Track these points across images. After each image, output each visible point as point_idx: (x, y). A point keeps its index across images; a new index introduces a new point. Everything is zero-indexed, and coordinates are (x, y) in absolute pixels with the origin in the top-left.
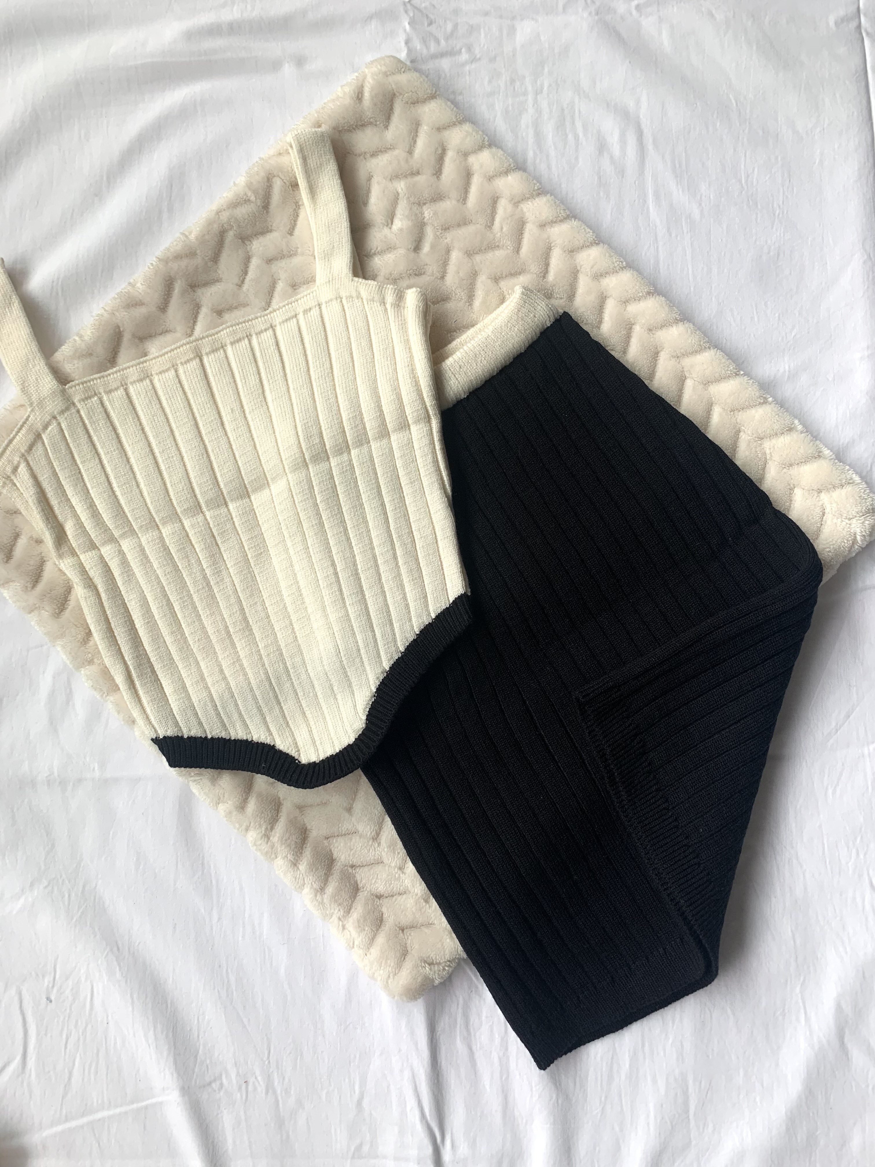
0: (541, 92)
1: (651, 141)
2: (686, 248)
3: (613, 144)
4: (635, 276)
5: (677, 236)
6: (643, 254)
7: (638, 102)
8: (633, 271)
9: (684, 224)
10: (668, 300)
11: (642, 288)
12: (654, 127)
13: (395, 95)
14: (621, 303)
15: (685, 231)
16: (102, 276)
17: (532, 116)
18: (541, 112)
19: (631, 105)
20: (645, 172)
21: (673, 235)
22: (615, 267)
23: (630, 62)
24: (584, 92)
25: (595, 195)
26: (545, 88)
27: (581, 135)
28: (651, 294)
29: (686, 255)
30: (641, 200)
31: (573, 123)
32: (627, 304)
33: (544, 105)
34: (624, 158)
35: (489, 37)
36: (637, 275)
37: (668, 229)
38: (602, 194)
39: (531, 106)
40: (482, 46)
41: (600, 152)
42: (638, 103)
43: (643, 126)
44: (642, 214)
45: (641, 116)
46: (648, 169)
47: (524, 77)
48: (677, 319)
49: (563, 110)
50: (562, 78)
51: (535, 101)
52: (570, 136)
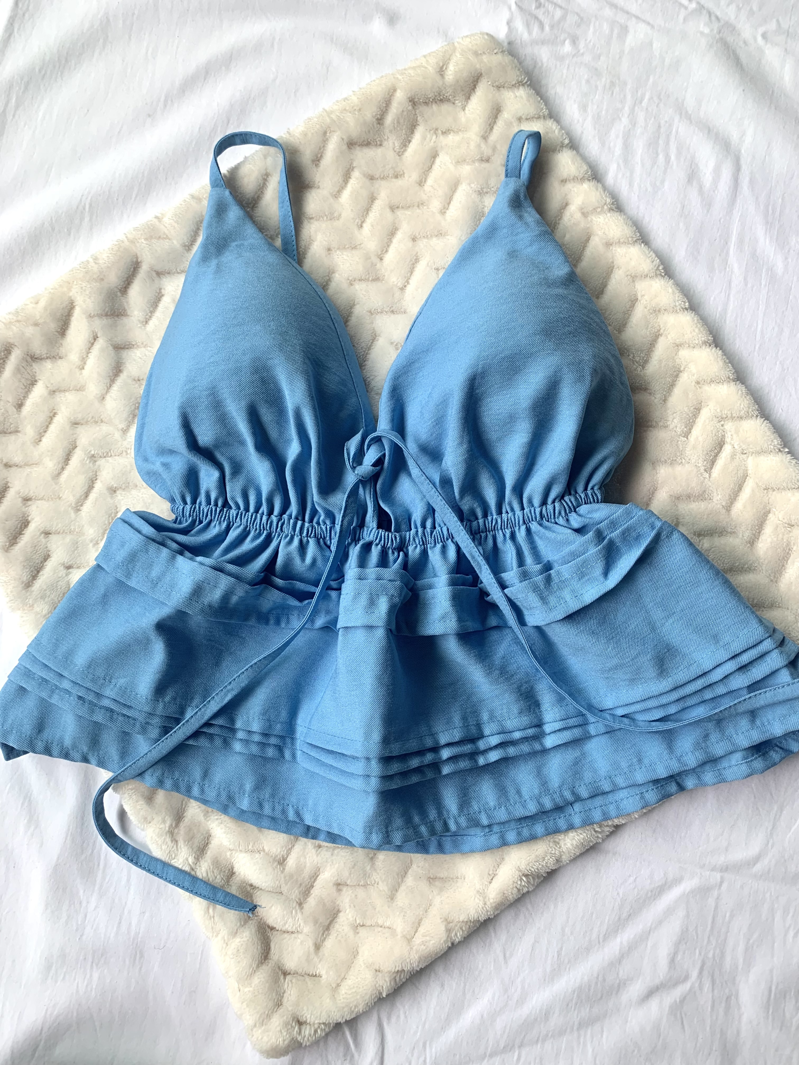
0: (641, 102)
1: (747, 179)
2: (761, 302)
3: (705, 174)
4: (696, 321)
5: (753, 287)
6: (712, 299)
7: (743, 134)
8: (695, 315)
9: (763, 275)
10: (725, 355)
11: (700, 336)
12: (754, 165)
13: (481, 74)
14: (674, 345)
15: (763, 283)
16: (135, 200)
17: (625, 126)
18: (635, 124)
19: (735, 136)
20: (734, 211)
21: (749, 285)
22: (676, 306)
23: (744, 90)
24: (687, 112)
25: (674, 225)
26: (646, 100)
27: (673, 158)
28: (708, 345)
29: (758, 310)
30: (722, 241)
31: (667, 143)
32: (680, 348)
33: (641, 116)
34: (714, 191)
35: (598, 33)
36: (698, 320)
37: (745, 279)
38: (681, 225)
39: (626, 115)
40: (588, 41)
41: (689, 181)
42: (743, 136)
43: (742, 162)
44: (720, 255)
45: (743, 151)
46: (737, 209)
47: (625, 84)
48: (729, 378)
49: (659, 127)
50: (666, 93)
51: (632, 111)
52: (661, 157)
